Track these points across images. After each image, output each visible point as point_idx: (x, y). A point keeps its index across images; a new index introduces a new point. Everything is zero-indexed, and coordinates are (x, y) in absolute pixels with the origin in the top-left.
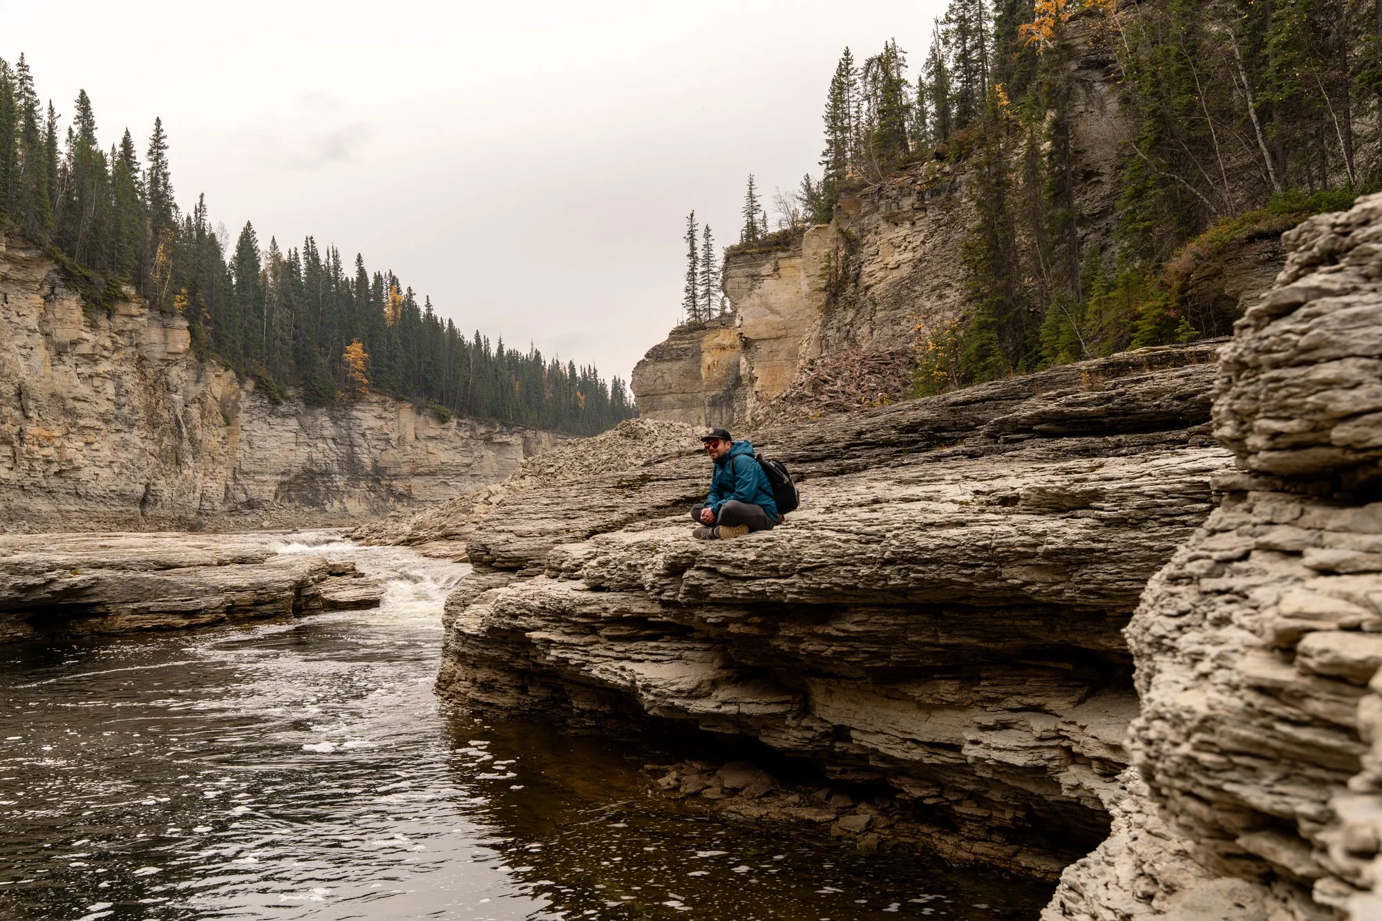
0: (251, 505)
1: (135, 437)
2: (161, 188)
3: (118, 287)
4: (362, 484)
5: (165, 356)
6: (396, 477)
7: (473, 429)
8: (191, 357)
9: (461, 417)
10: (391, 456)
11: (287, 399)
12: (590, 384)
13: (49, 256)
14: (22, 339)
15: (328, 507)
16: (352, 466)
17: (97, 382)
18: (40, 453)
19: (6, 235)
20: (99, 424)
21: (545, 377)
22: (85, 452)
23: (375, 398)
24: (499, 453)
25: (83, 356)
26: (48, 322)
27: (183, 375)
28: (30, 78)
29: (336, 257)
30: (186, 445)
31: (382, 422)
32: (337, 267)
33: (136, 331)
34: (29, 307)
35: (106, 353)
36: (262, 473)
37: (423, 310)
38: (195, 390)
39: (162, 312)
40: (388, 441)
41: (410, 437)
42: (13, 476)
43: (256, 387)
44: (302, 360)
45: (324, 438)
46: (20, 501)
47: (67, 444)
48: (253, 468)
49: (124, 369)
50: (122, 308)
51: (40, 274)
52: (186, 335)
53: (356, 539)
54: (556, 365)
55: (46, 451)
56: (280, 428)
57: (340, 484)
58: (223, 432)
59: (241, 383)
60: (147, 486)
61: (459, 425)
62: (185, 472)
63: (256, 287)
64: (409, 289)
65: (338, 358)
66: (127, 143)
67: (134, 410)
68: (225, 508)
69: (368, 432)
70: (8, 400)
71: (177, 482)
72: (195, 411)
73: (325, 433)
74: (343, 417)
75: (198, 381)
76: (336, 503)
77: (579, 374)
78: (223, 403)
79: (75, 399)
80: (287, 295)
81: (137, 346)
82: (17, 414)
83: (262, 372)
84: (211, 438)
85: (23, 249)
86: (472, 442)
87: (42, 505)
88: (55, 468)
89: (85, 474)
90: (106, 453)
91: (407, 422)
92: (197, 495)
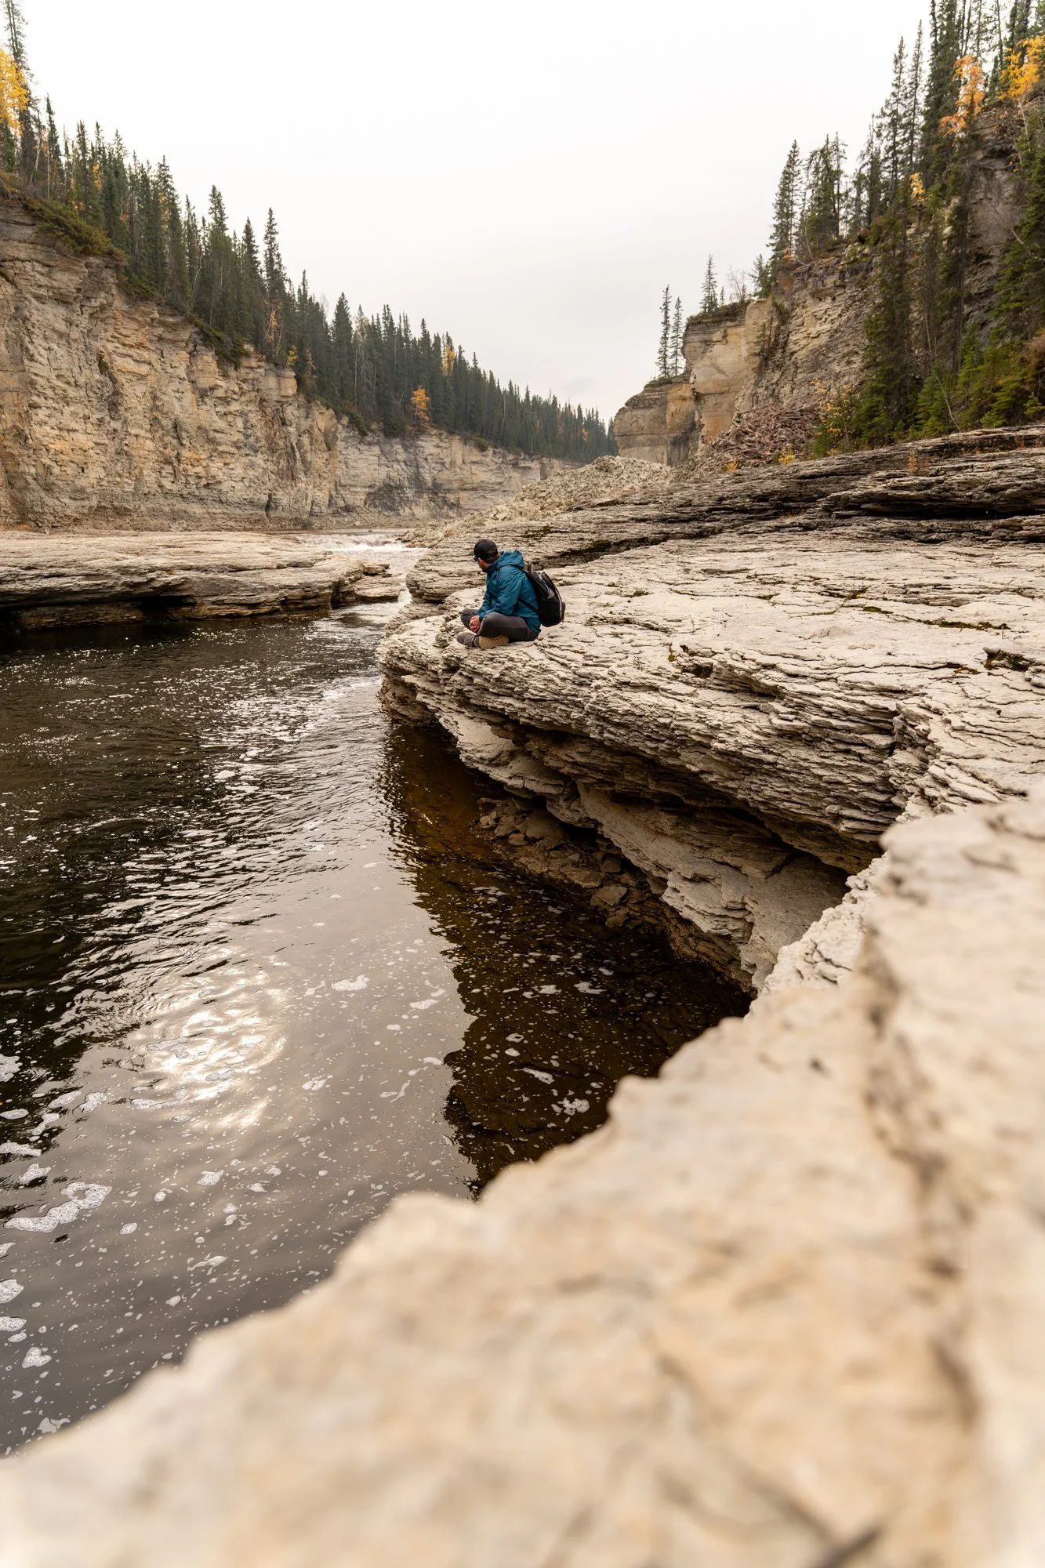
0: (348, 509)
1: (259, 459)
2: (276, 267)
3: (241, 345)
4: (425, 496)
5: (279, 398)
6: (448, 491)
7: (504, 457)
8: (301, 399)
9: (496, 447)
10: (445, 476)
11: (372, 431)
12: (593, 424)
13: (190, 321)
14: (176, 385)
15: (401, 512)
16: (417, 482)
17: (230, 418)
18: (192, 471)
19: (158, 305)
20: (233, 450)
21: (559, 417)
22: (224, 470)
23: (434, 432)
24: (523, 474)
25: (219, 398)
26: (193, 372)
27: (296, 412)
28: (168, 176)
29: (406, 322)
30: (299, 465)
31: (439, 450)
32: (407, 330)
33: (257, 379)
34: (179, 360)
35: (235, 397)
36: (355, 486)
37: (471, 365)
38: (305, 424)
39: (276, 365)
40: (443, 464)
41: (459, 462)
42: (175, 488)
43: (350, 422)
44: (382, 402)
45: (398, 461)
46: (181, 505)
47: (211, 464)
48: (349, 482)
49: (249, 408)
50: (245, 362)
51: (185, 335)
52: (294, 382)
53: (405, 541)
54: (568, 408)
55: (197, 470)
56: (367, 453)
57: (410, 495)
58: (326, 455)
59: (339, 418)
60: (270, 496)
61: (494, 453)
62: (299, 485)
63: (349, 345)
64: (460, 348)
65: (407, 401)
66: (248, 231)
67: (257, 440)
68: (330, 511)
69: (429, 457)
70: (168, 431)
71: (293, 493)
72: (305, 440)
73: (399, 457)
74: (411, 445)
75: (307, 417)
76: (407, 509)
77: (585, 415)
78: (326, 434)
79: (215, 431)
80: (370, 351)
81: (258, 391)
82: (175, 442)
83: (354, 411)
84: (318, 460)
85: (171, 316)
86: (503, 466)
87: (196, 509)
88: (204, 482)
89: (225, 487)
90: (239, 471)
91: (457, 450)
92: (309, 501)
